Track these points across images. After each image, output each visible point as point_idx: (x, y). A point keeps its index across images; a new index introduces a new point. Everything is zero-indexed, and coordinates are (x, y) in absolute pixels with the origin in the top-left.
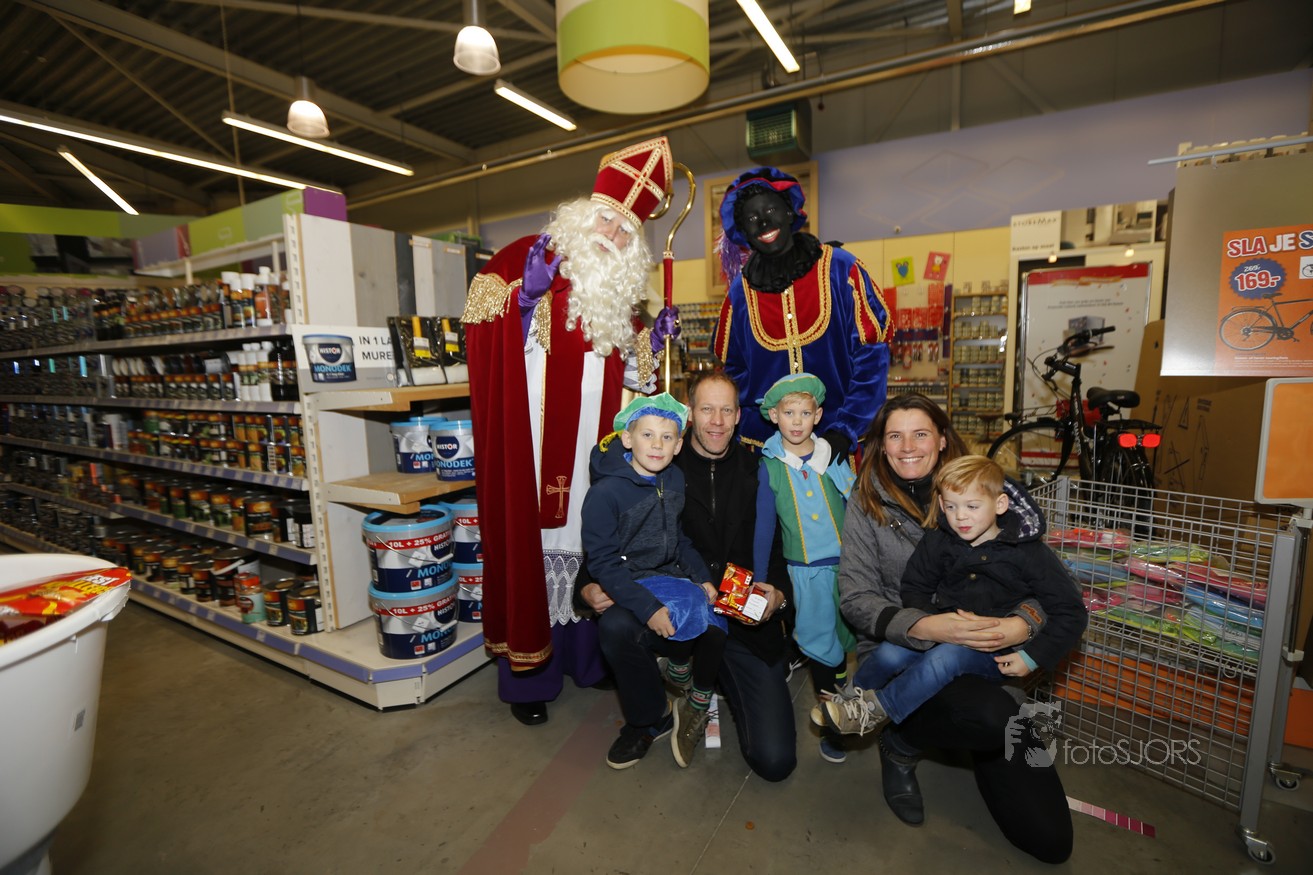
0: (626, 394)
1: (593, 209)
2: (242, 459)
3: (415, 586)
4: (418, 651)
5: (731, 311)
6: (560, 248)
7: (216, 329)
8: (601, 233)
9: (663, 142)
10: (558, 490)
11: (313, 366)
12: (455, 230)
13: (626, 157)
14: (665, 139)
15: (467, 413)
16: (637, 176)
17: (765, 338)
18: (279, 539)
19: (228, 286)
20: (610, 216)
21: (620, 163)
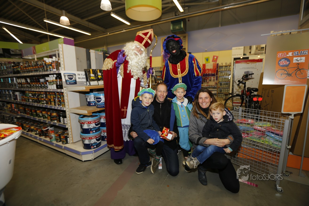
0: (141, 88)
1: (134, 45)
2: (49, 103)
3: (91, 132)
4: (92, 147)
5: (165, 68)
6: (126, 53)
7: (42, 72)
8: (136, 50)
9: (152, 30)
10: (124, 110)
11: (66, 80)
12: (101, 49)
13: (143, 33)
14: (152, 29)
15: (103, 92)
16: (145, 38)
17: (173, 75)
18: (59, 122)
19: (45, 61)
20: (138, 47)
21: (141, 34)
